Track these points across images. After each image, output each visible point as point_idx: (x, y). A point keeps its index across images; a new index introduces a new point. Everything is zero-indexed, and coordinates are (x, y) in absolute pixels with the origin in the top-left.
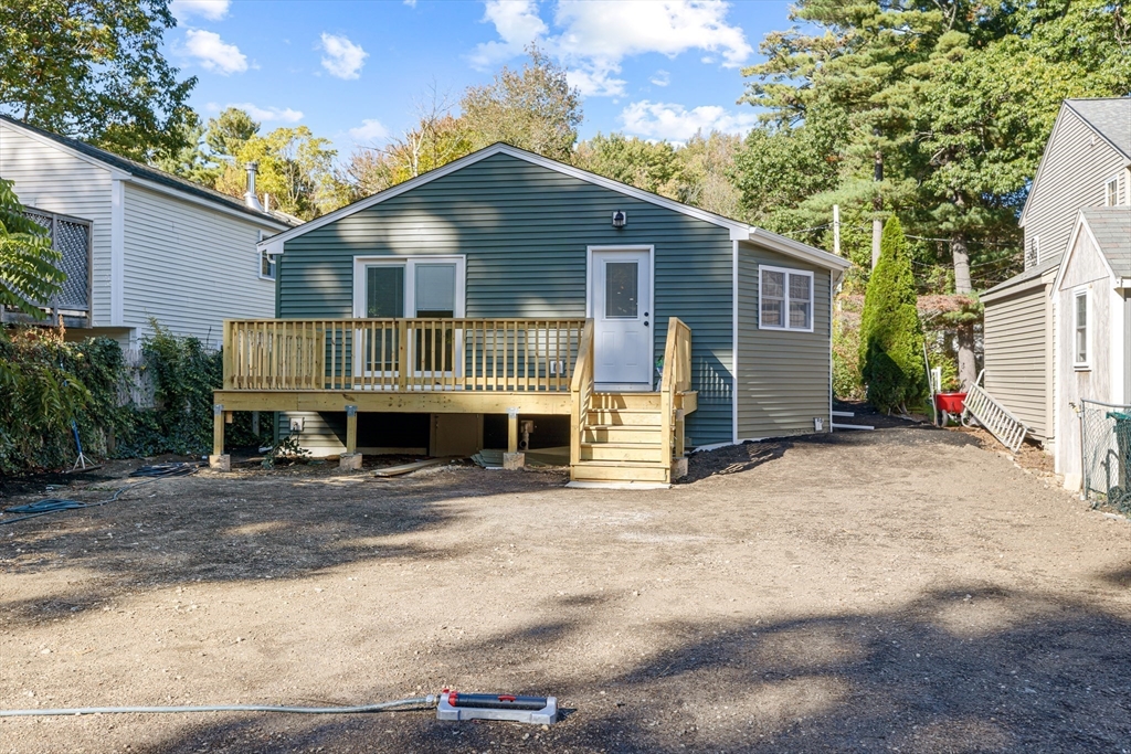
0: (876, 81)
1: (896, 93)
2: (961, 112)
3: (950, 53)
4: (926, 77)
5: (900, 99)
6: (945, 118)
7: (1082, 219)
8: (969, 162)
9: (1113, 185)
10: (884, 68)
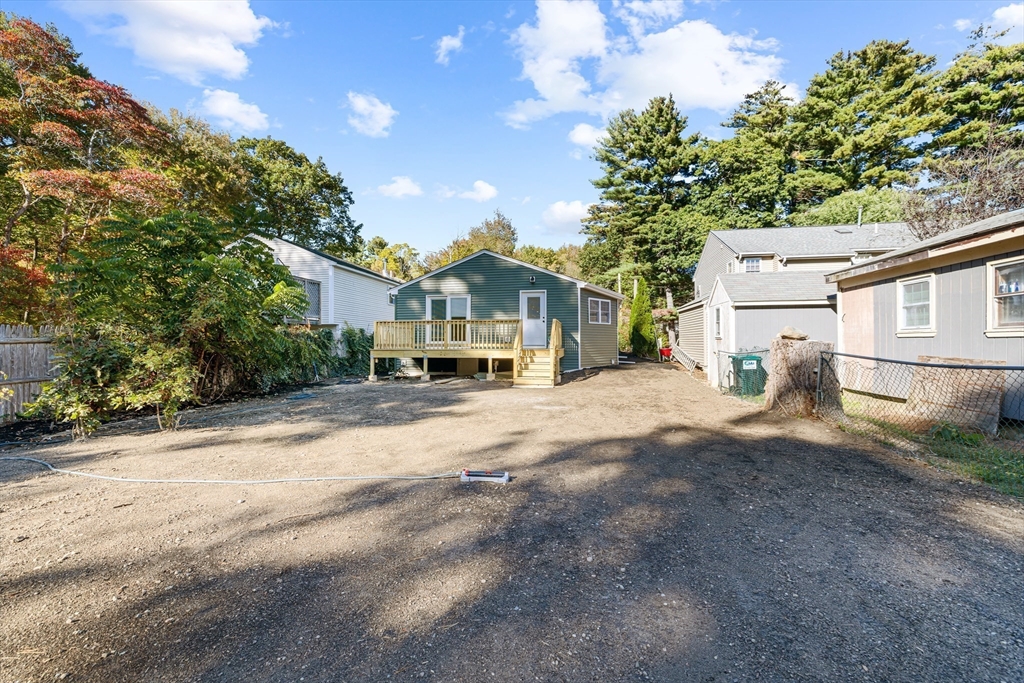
0: (634, 224)
1: (642, 228)
2: (669, 236)
3: (664, 213)
4: (654, 222)
5: (644, 231)
6: (662, 238)
7: (718, 278)
8: (672, 256)
9: (730, 264)
10: (637, 218)
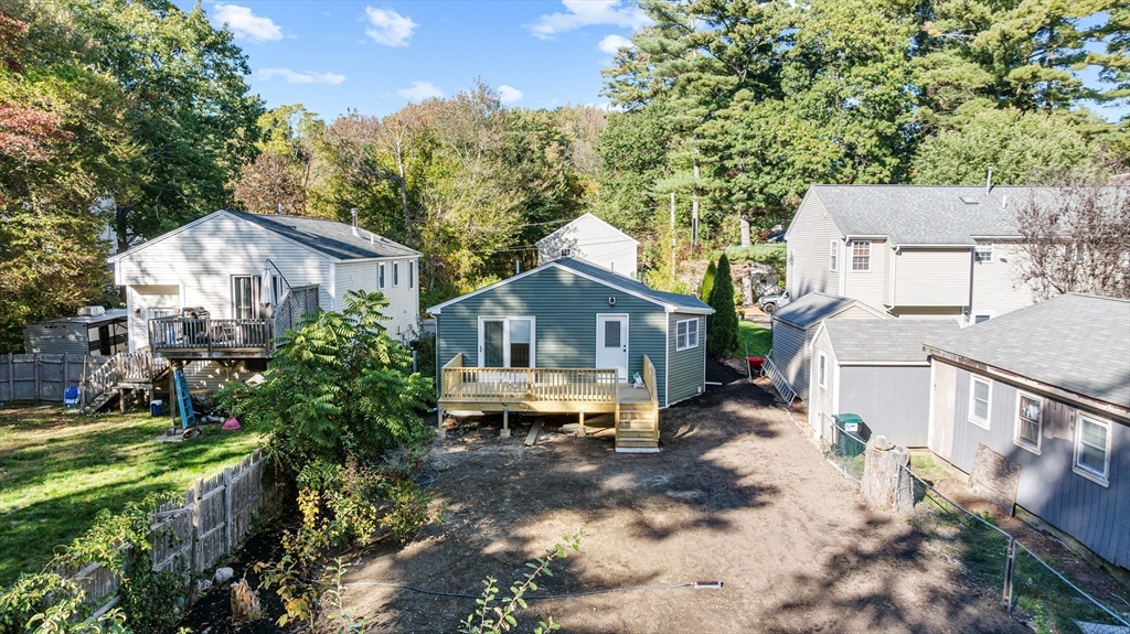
3: (742, 104)
4: (727, 118)
